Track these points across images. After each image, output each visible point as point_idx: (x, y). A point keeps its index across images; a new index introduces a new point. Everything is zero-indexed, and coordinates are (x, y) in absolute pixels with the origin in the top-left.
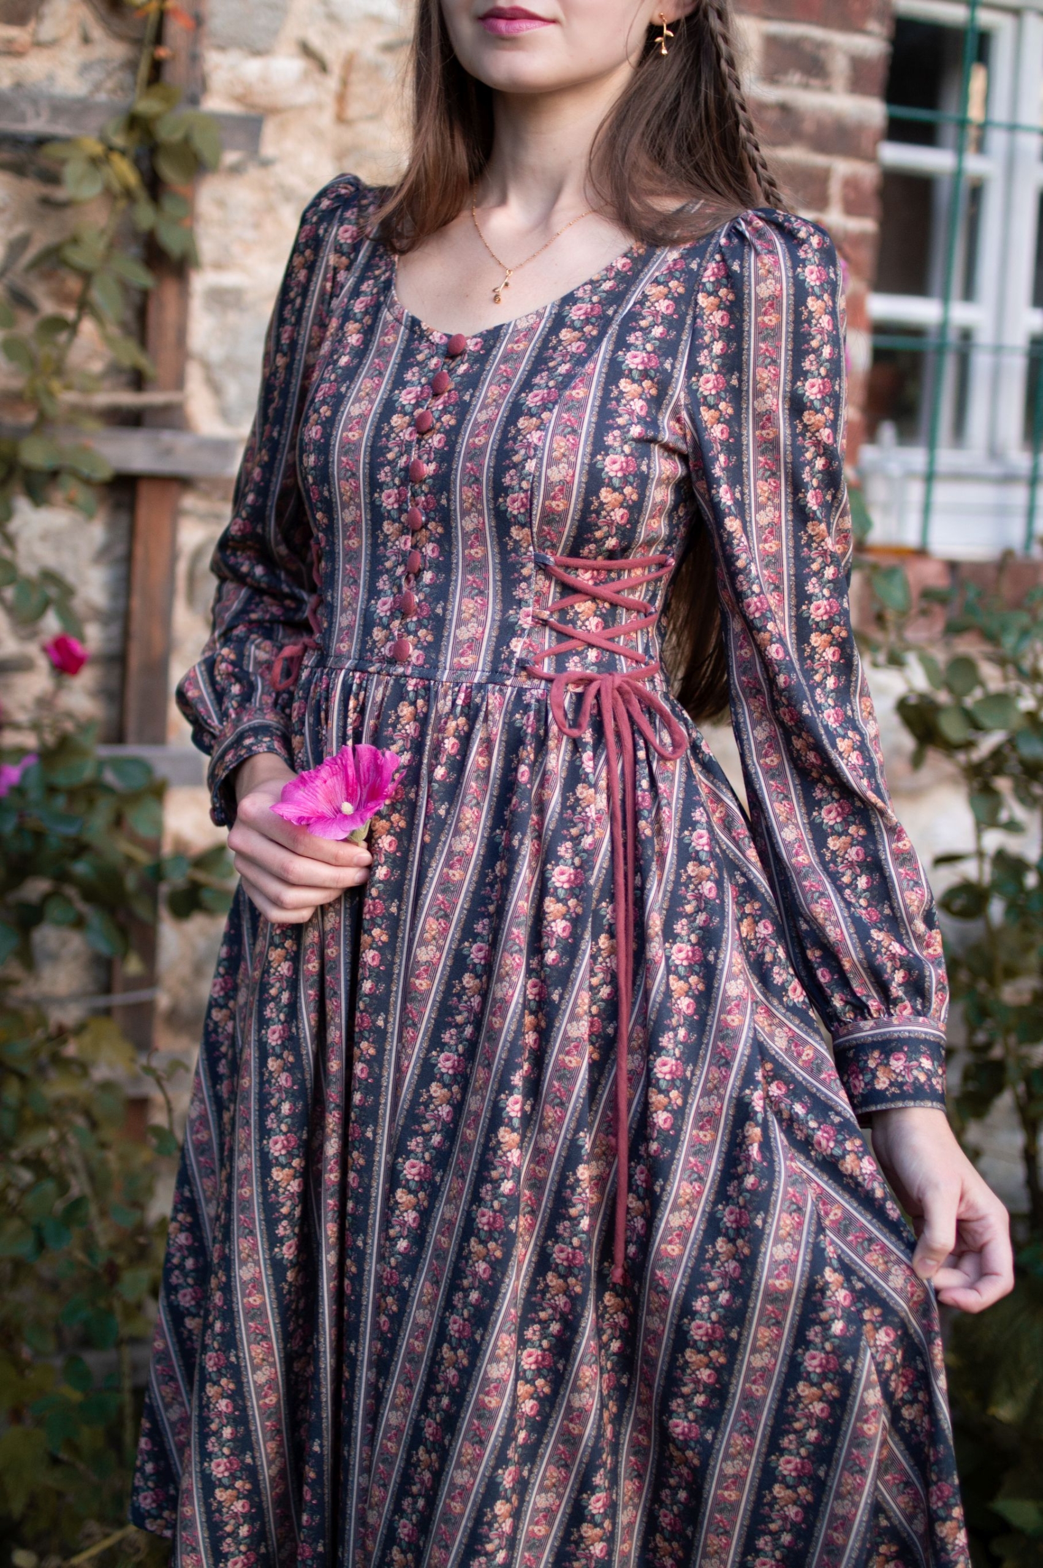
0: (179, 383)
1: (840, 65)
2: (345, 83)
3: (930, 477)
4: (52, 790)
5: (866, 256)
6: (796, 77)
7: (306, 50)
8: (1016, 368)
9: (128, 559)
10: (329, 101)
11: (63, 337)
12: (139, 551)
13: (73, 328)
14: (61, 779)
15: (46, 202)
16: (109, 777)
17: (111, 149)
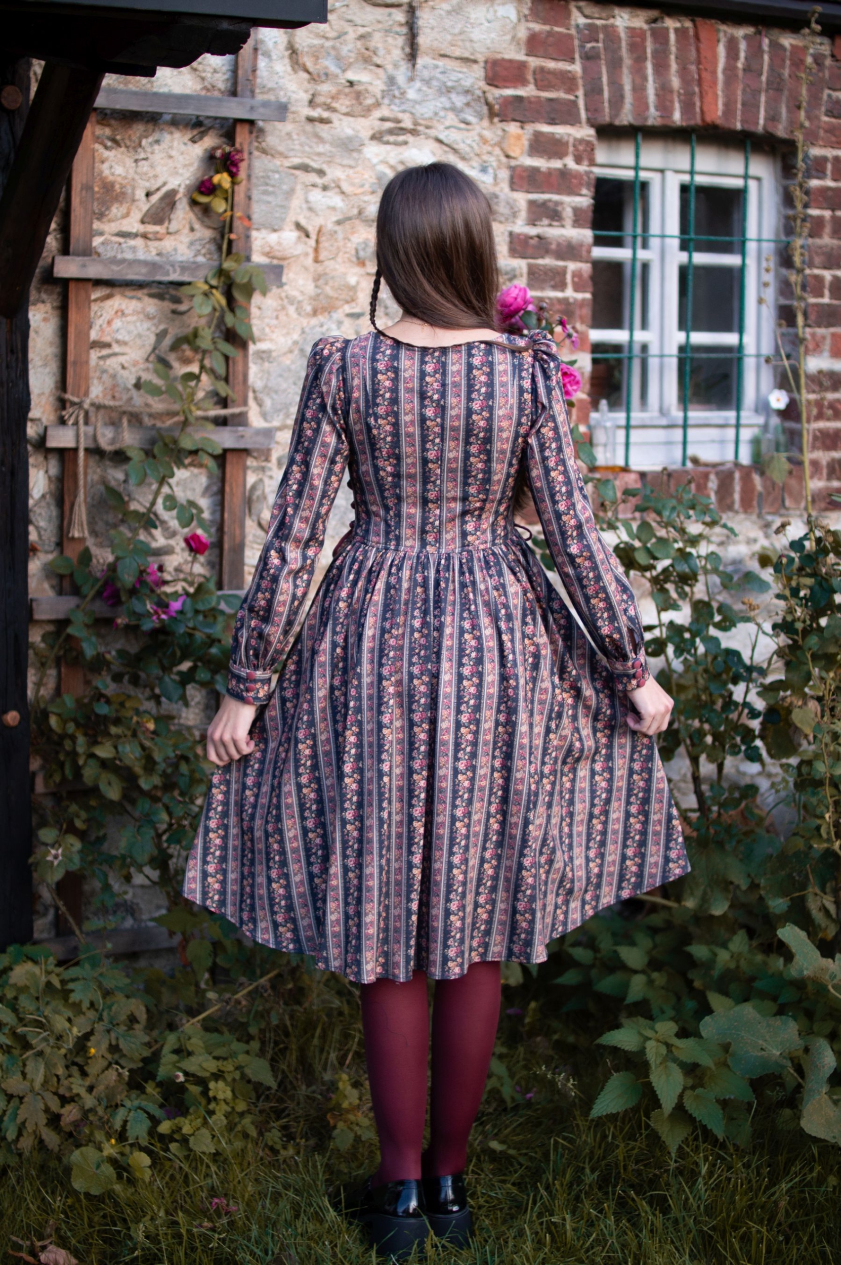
0: (245, 403)
1: (568, 213)
2: (317, 242)
3: (628, 427)
4: (197, 612)
5: (587, 312)
6: (546, 221)
7: (298, 226)
8: (672, 364)
9: (222, 492)
10: (311, 251)
11: (193, 383)
12: (227, 489)
13: (197, 378)
14: (201, 607)
15: (174, 312)
16: (223, 606)
17: (212, 287)
